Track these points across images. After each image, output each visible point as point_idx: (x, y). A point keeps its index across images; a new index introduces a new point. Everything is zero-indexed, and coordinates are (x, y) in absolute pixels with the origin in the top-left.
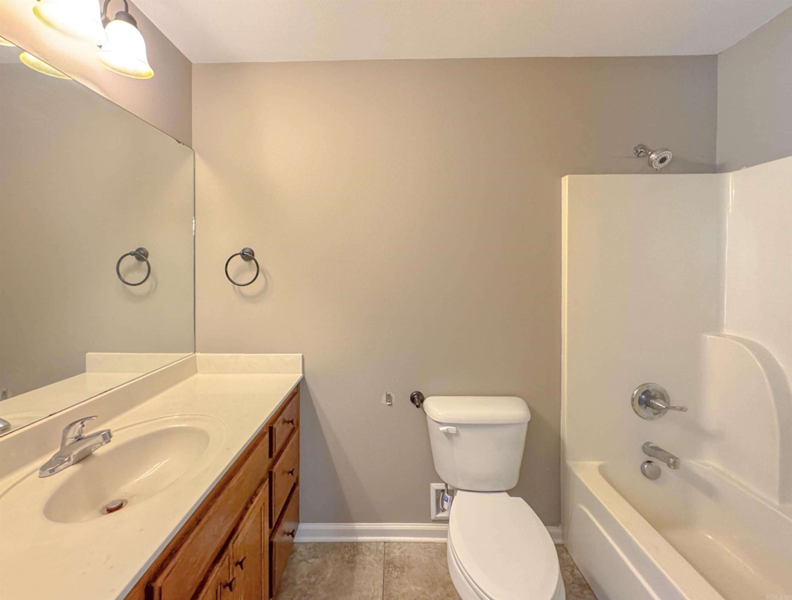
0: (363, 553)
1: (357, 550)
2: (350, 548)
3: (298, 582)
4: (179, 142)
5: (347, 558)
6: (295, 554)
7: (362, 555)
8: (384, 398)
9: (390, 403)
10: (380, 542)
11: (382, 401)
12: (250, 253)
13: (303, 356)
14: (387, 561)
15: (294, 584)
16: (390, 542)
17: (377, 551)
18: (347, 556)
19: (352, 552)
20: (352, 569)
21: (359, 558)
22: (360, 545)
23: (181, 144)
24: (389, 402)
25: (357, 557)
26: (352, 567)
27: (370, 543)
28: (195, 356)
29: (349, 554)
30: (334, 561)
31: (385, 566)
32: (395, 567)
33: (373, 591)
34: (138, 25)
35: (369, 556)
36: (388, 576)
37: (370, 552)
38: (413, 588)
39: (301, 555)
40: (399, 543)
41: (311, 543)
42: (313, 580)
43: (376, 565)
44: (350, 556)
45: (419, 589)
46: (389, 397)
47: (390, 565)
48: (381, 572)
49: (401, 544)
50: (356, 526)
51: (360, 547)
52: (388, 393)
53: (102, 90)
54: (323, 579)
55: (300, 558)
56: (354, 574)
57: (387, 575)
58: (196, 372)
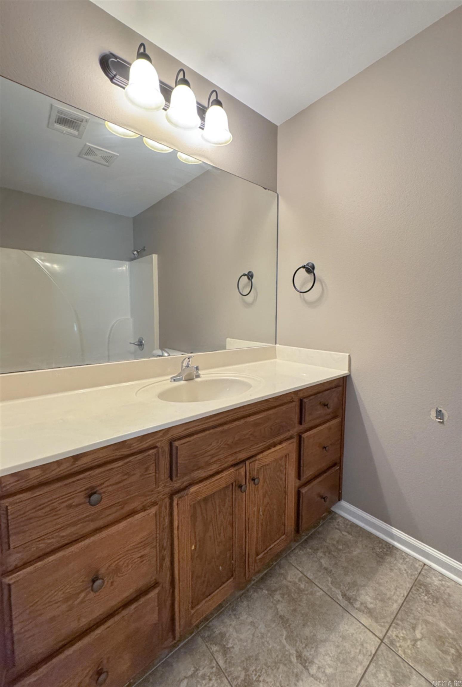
0: (395, 558)
1: (391, 552)
2: (384, 546)
3: (328, 541)
4: (266, 189)
5: (379, 552)
6: (334, 521)
7: (394, 559)
8: (433, 413)
9: (441, 421)
10: (419, 561)
11: (431, 416)
12: (311, 267)
13: (349, 356)
14: (420, 580)
15: (325, 540)
16: (431, 567)
17: (411, 565)
18: (378, 550)
19: (385, 550)
20: (379, 563)
21: (389, 559)
22: (395, 550)
23: (267, 190)
24: (440, 419)
25: (388, 557)
26: (379, 561)
27: (408, 555)
28: (275, 347)
29: (381, 550)
30: (364, 546)
31: (416, 583)
32: (427, 592)
33: (393, 593)
34: (223, 106)
35: (402, 564)
36: (416, 594)
37: (403, 561)
38: (442, 625)
39: (338, 525)
40: (442, 575)
41: (350, 521)
42: (340, 547)
43: (405, 575)
44: (381, 551)
45: (450, 631)
46: (439, 413)
47: (423, 587)
48: (409, 586)
49: (444, 577)
50: (393, 531)
51: (395, 551)
52: (439, 409)
53: (211, 161)
54: (350, 553)
55: (337, 527)
56: (379, 568)
57: (415, 592)
58: (276, 358)
